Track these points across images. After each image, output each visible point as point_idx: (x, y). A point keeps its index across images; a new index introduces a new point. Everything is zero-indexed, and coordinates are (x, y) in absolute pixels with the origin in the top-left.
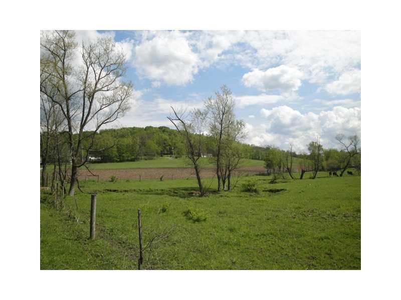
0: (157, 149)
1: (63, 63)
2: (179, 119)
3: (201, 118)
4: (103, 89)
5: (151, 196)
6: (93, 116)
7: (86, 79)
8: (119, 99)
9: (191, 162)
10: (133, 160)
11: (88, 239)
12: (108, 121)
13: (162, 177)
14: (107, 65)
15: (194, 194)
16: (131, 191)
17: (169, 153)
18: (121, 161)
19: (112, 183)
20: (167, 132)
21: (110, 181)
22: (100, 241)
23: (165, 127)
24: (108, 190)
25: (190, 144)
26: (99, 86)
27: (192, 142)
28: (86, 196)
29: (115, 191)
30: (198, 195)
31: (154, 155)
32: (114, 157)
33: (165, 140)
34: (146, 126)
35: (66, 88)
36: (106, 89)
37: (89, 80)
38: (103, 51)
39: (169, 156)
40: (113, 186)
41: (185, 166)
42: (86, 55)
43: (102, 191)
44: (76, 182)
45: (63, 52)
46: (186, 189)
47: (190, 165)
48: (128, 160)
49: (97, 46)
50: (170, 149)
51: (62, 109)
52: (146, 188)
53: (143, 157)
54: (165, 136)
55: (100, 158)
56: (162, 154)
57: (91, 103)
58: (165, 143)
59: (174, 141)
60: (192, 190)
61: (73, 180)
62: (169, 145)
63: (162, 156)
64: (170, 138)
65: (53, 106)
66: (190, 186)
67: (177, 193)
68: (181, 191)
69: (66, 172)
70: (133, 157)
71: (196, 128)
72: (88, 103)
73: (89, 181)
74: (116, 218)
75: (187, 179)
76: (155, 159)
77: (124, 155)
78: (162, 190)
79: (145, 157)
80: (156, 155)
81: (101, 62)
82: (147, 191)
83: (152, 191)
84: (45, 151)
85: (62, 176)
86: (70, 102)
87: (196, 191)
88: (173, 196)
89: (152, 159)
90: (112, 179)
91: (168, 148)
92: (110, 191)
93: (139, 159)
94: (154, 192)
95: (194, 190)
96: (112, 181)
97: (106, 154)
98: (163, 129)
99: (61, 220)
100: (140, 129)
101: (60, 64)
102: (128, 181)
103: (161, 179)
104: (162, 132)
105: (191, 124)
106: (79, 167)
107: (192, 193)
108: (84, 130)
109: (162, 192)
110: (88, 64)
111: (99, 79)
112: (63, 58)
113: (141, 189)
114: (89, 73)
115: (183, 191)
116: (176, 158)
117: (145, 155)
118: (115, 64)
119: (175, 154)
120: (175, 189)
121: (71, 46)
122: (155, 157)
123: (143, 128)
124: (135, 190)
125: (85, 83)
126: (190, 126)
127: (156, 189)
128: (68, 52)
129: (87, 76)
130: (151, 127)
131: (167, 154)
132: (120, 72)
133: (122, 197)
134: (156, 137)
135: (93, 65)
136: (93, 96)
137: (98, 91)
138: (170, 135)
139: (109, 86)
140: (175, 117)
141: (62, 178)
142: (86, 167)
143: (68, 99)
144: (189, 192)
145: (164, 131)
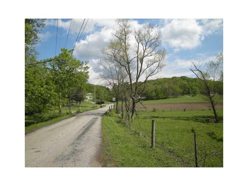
0: (180, 91)
1: (125, 43)
2: (198, 70)
3: (215, 68)
4: (148, 55)
5: (181, 121)
6: (143, 72)
7: (138, 50)
8: (158, 60)
9: (208, 98)
10: (165, 98)
11: (150, 148)
12: (152, 74)
13: (185, 109)
14: (149, 40)
15: (210, 121)
16: (167, 117)
17: (188, 93)
18: (157, 99)
19: (154, 112)
20: (186, 79)
21: (153, 111)
22: (158, 150)
23: (184, 77)
24: (153, 117)
25: (207, 86)
26: (146, 54)
27: (208, 85)
28: (141, 120)
29: (157, 117)
30: (213, 121)
31: (178, 95)
32: (154, 97)
33: (185, 85)
34: (172, 77)
35: (127, 57)
36: (150, 55)
37: (140, 51)
38: (147, 32)
39: (188, 95)
40: (155, 114)
41: (203, 101)
42: (137, 36)
43: (150, 117)
44: (135, 112)
45: (124, 37)
46: (204, 117)
47: (207, 100)
48: (162, 99)
49: (143, 30)
50: (189, 90)
51: (126, 69)
52: (177, 116)
53: (171, 96)
54: (185, 82)
55: (145, 97)
56: (183, 94)
57: (142, 64)
58: (185, 87)
59: (191, 85)
60: (208, 118)
61: (133, 111)
62: (188, 88)
63: (183, 95)
64: (188, 84)
65: (120, 68)
66: (206, 115)
67: (198, 119)
68: (201, 118)
69: (129, 105)
70: (165, 96)
71: (211, 75)
72: (140, 65)
73: (140, 111)
74: (162, 134)
75: (202, 110)
76: (179, 97)
77: (159, 95)
78: (187, 117)
79: (173, 96)
80: (180, 94)
81: (146, 39)
82: (178, 118)
83: (181, 118)
84: (117, 94)
85: (127, 108)
86: (130, 65)
87: (212, 118)
88: (195, 121)
89: (177, 97)
90: (154, 110)
91: (187, 90)
92: (154, 117)
93: (169, 97)
94: (182, 119)
95: (210, 118)
96: (154, 111)
97: (149, 95)
98: (183, 78)
99: (131, 134)
100: (169, 79)
101: (123, 44)
102: (163, 111)
103: (184, 110)
104: (182, 80)
105: (207, 73)
106: (136, 103)
107: (209, 120)
108: (138, 81)
109: (188, 119)
110: (139, 41)
111: (145, 49)
112: (125, 40)
113: (173, 116)
114: (139, 47)
115: (202, 118)
116: (193, 96)
117: (173, 95)
118: (154, 39)
119: (192, 94)
120: (196, 117)
121: (128, 33)
122: (179, 96)
123: (170, 78)
124: (169, 117)
125: (138, 53)
126: (206, 74)
127: (183, 116)
128: (127, 36)
129: (138, 48)
130: (175, 77)
131: (187, 94)
132: (157, 44)
133: (163, 121)
134: (179, 83)
135: (141, 41)
136: (143, 60)
137: (145, 56)
138: (188, 81)
139: (152, 53)
140: (195, 69)
141: (127, 109)
142: (141, 103)
143: (128, 63)
144: (207, 119)
145: (184, 79)
